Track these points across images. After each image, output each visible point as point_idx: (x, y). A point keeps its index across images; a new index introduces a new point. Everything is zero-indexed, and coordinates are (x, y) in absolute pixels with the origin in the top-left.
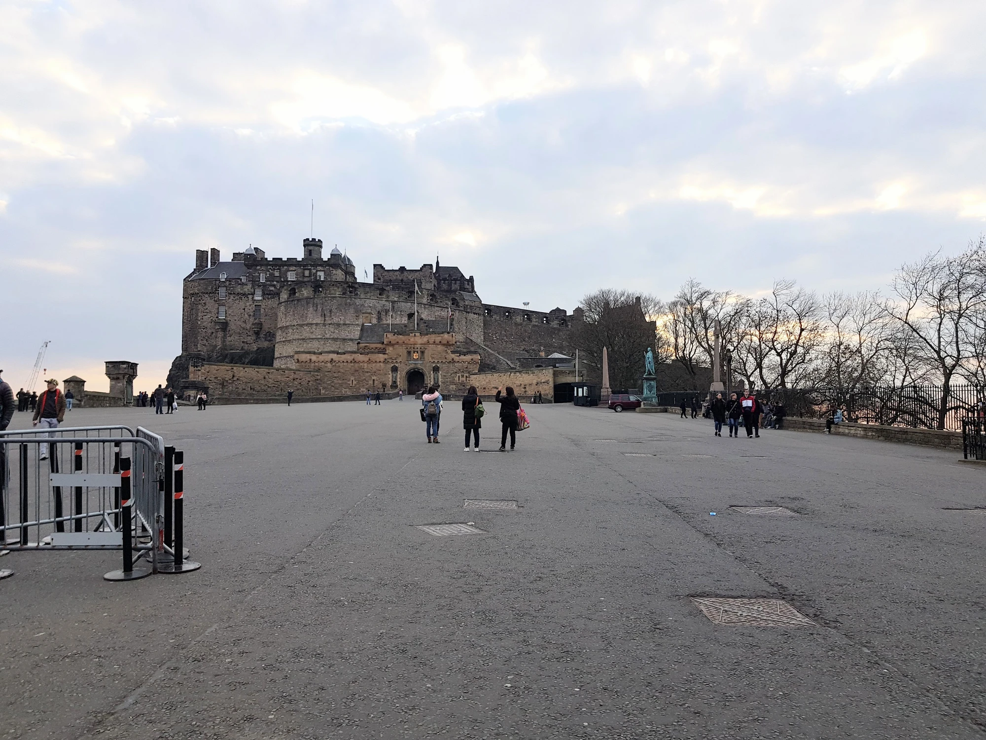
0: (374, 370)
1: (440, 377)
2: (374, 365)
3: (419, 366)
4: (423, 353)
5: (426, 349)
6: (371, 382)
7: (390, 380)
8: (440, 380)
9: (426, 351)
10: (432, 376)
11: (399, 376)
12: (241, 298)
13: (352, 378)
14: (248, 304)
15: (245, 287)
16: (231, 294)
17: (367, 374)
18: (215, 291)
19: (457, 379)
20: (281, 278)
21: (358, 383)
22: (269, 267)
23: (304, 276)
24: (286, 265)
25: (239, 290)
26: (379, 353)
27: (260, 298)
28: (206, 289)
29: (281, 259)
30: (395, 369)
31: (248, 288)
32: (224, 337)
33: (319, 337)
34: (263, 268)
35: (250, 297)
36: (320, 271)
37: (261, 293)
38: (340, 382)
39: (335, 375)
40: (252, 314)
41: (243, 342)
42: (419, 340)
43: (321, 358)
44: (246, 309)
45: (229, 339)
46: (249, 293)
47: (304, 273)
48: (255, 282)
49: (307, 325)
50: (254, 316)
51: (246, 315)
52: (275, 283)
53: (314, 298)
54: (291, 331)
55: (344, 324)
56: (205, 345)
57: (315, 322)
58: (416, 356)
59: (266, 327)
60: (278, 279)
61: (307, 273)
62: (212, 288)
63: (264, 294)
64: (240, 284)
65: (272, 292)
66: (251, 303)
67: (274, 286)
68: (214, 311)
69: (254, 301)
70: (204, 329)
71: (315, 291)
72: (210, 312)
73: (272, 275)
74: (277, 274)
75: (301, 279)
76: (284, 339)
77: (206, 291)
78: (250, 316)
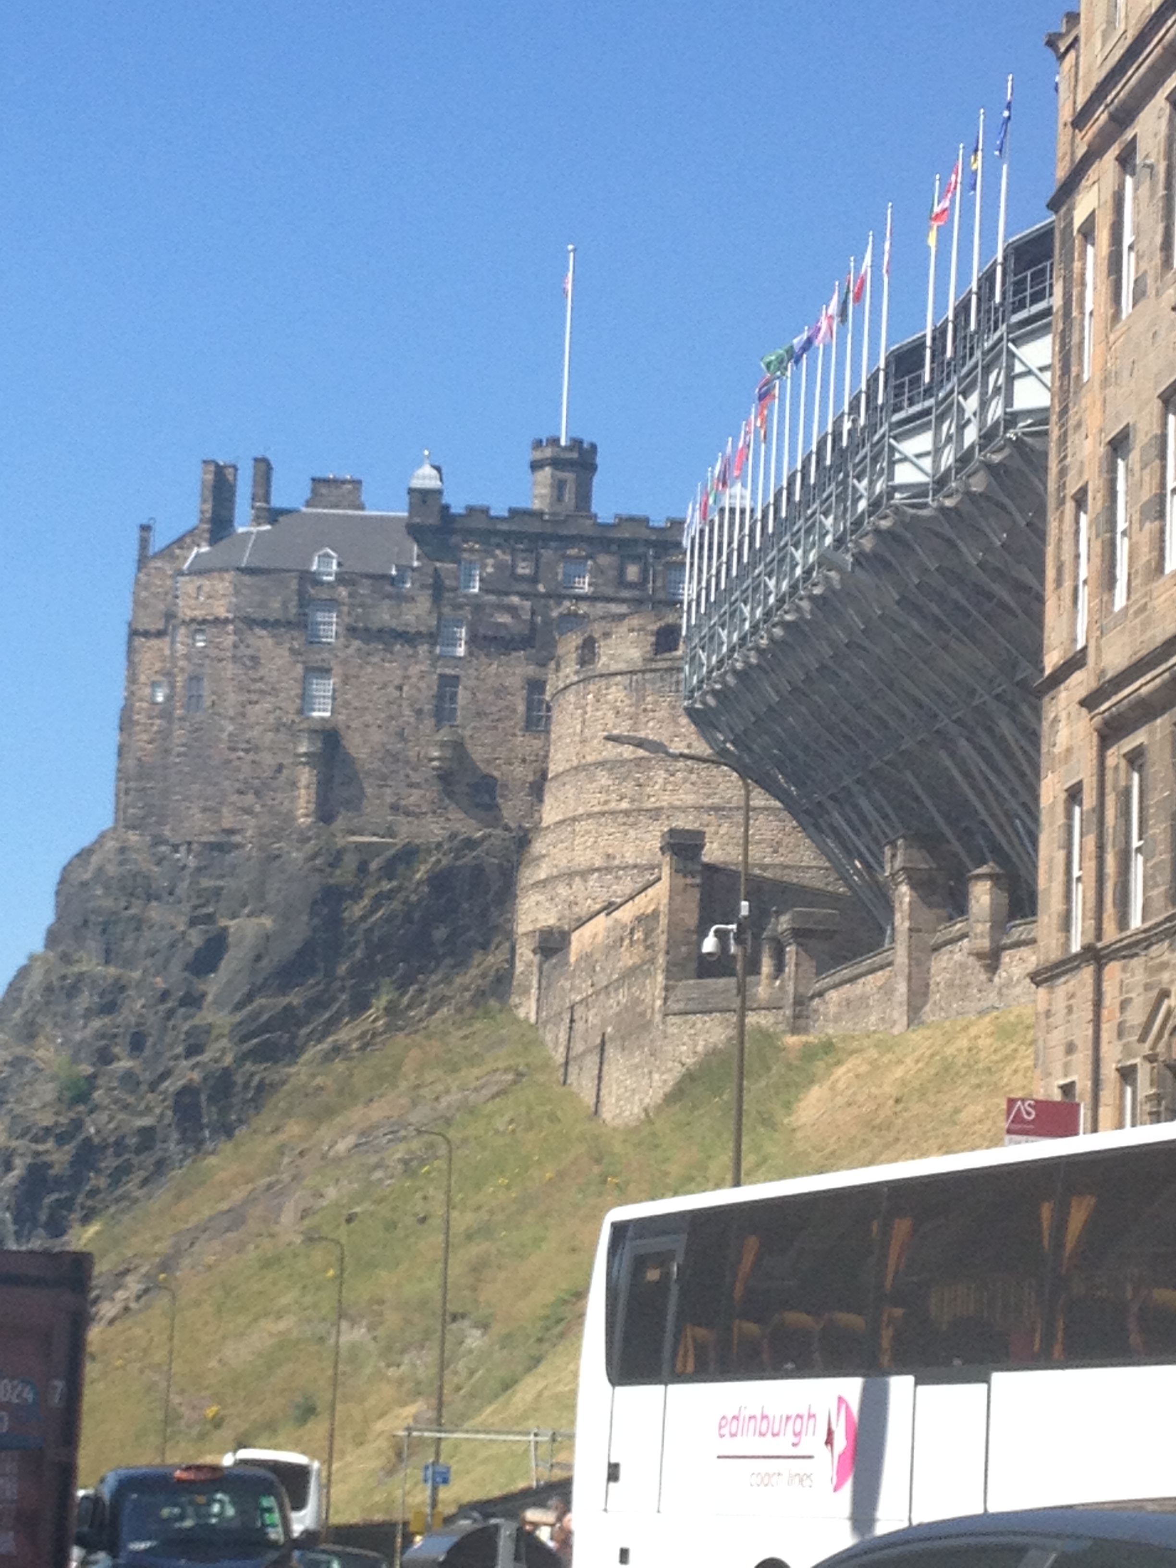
12: (388, 649)
14: (414, 670)
15: (405, 607)
16: (352, 629)
18: (294, 617)
20: (535, 582)
22: (495, 540)
23: (621, 582)
24: (560, 538)
25: (386, 617)
27: (459, 652)
28: (262, 605)
31: (417, 612)
32: (326, 784)
34: (477, 543)
35: (425, 644)
37: (463, 632)
40: (427, 707)
44: (405, 688)
45: (341, 793)
46: (423, 629)
47: (622, 572)
48: (440, 590)
50: (434, 714)
51: (407, 712)
52: (515, 600)
60: (526, 586)
62: (286, 603)
63: (473, 640)
64: (388, 596)
65: (503, 633)
66: (426, 666)
67: (512, 610)
68: (291, 687)
69: (436, 659)
70: (247, 751)
72: (274, 691)
73: (505, 570)
74: (522, 567)
75: (610, 591)
76: (624, 805)
77: (259, 614)
78: (419, 712)
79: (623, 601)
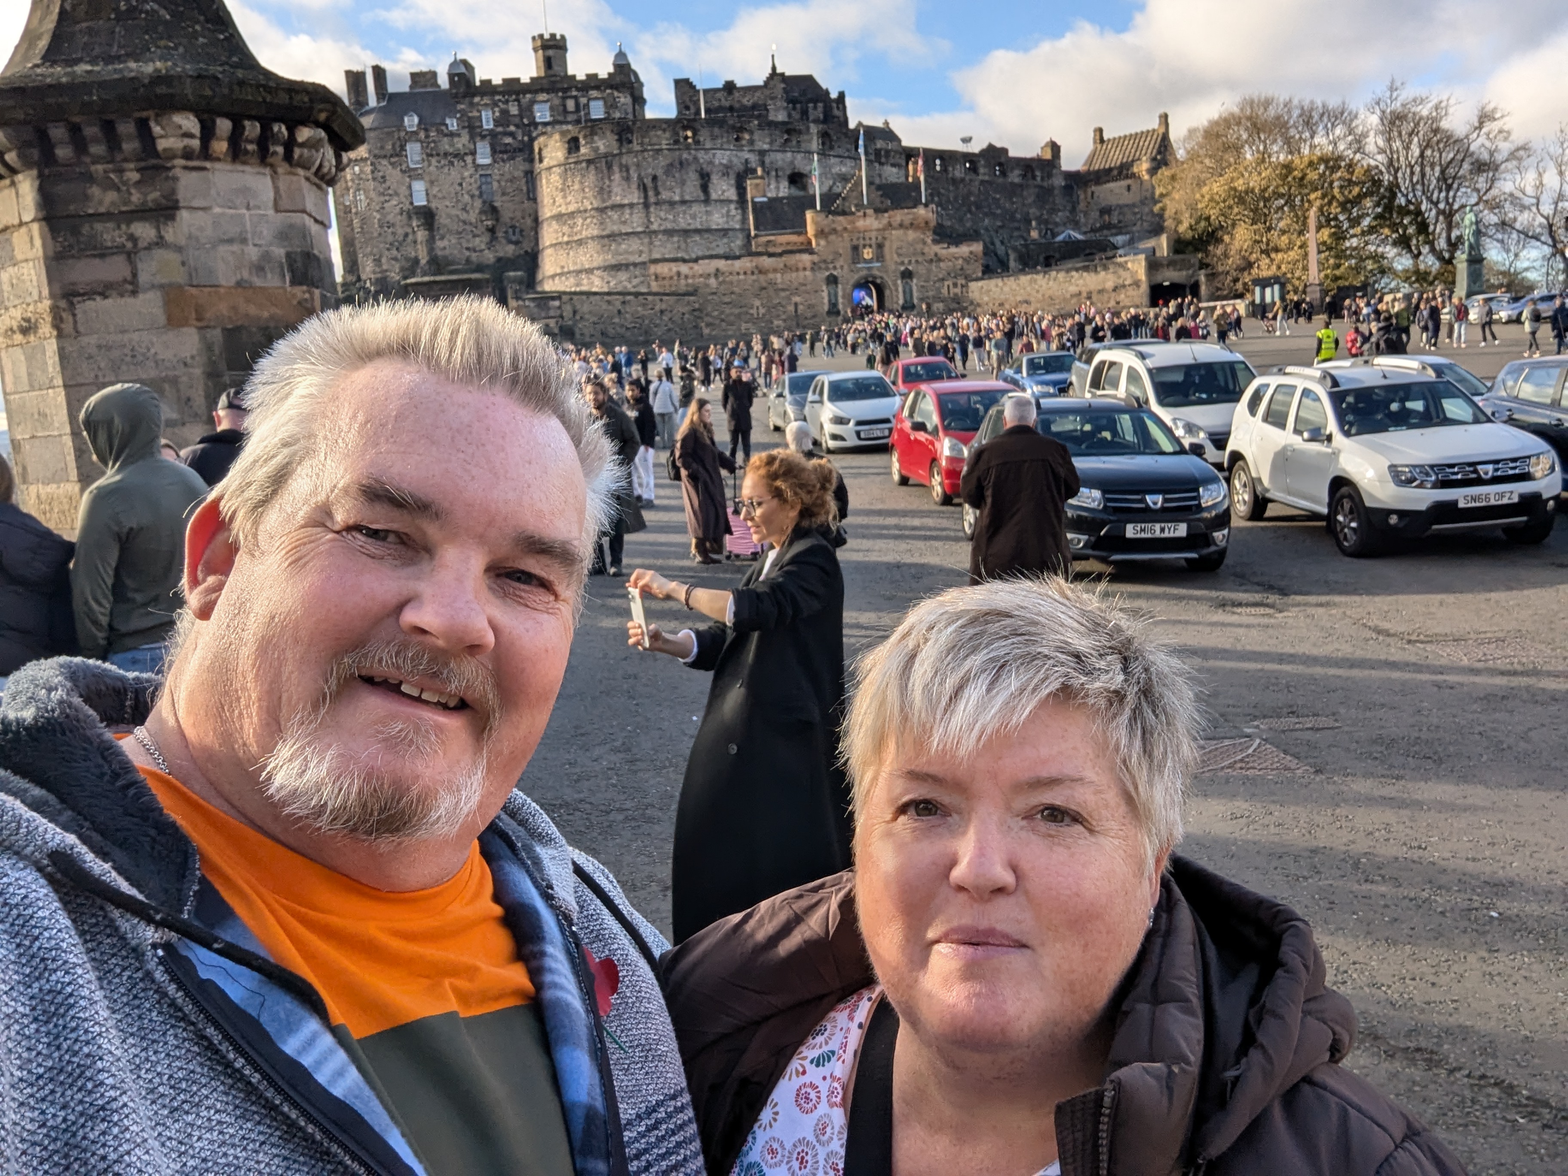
0: (796, 284)
1: (915, 288)
2: (794, 275)
3: (876, 273)
4: (880, 246)
5: (884, 238)
6: (791, 308)
7: (826, 301)
8: (915, 294)
9: (887, 244)
10: (900, 289)
11: (840, 293)
12: (451, 163)
13: (757, 303)
14: (466, 174)
15: (456, 140)
16: (430, 155)
17: (783, 294)
18: (399, 152)
19: (945, 291)
20: (522, 118)
21: (769, 310)
22: (497, 97)
23: (565, 111)
24: (530, 92)
25: (447, 147)
26: (800, 251)
27: (487, 161)
28: (382, 148)
29: (518, 80)
30: (832, 280)
31: (462, 142)
32: (431, 240)
33: (640, 229)
34: (486, 100)
35: (469, 159)
36: (596, 99)
37: (488, 150)
38: (737, 311)
39: (727, 299)
40: (477, 193)
41: (468, 249)
42: (870, 223)
43: (701, 267)
44: (464, 184)
45: (440, 244)
46: (466, 151)
47: (565, 106)
48: (473, 128)
49: (614, 207)
50: (481, 195)
51: (466, 197)
52: (512, 128)
53: (620, 154)
54: (580, 221)
55: (683, 202)
56: (395, 259)
57: (626, 202)
58: (868, 253)
59: (506, 215)
60: (517, 120)
61: (571, 105)
62: (394, 145)
63: (494, 152)
64: (446, 135)
65: (509, 148)
66: (472, 171)
67: (512, 135)
68: (403, 190)
69: (477, 167)
70: (388, 227)
71: (620, 140)
72: (396, 194)
73: (505, 113)
74: (514, 110)
75: (560, 118)
76: (566, 239)
77: (383, 153)
78: (472, 196)
79: (567, 123)
